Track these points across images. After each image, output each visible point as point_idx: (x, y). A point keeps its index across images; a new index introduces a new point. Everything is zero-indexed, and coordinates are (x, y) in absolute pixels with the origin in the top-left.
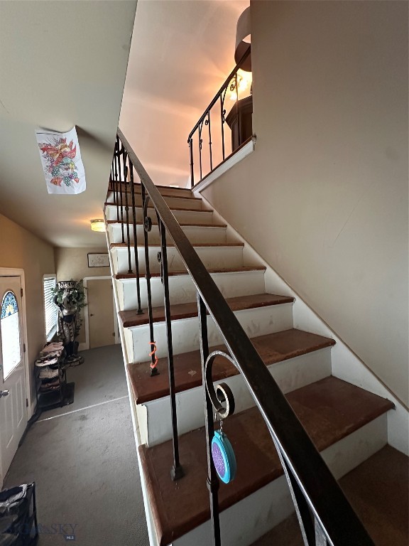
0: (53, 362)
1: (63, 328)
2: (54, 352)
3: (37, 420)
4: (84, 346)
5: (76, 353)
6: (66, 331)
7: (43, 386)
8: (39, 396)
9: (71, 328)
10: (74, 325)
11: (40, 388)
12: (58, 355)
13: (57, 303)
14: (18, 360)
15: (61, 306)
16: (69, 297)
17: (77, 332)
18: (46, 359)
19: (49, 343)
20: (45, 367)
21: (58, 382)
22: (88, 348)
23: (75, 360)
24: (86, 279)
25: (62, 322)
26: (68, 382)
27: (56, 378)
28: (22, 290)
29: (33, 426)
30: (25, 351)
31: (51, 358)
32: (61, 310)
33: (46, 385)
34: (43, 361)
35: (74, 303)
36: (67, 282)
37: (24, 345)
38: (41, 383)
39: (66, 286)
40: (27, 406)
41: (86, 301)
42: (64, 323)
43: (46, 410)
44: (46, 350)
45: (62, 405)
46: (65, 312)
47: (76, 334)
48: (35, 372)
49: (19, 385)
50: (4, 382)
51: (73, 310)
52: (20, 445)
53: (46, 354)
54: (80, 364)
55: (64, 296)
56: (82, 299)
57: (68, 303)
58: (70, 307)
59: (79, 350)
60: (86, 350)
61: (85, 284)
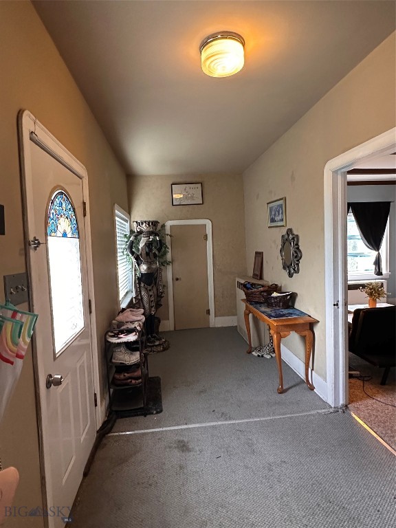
0: (132, 338)
1: (140, 292)
2: (132, 322)
3: (110, 431)
4: (167, 325)
5: (158, 333)
6: (145, 298)
7: (117, 376)
8: (112, 390)
9: (151, 293)
10: (155, 289)
11: (114, 378)
12: (138, 328)
13: (133, 253)
14: (80, 324)
15: (137, 258)
16: (149, 245)
17: (159, 300)
18: (122, 332)
19: (124, 310)
20: (119, 344)
21: (138, 373)
22: (172, 329)
23: (157, 343)
24: (169, 224)
25: (139, 283)
26: (150, 376)
27: (136, 366)
28: (84, 204)
29: (104, 441)
30: (90, 312)
31: (129, 332)
32: (139, 265)
33: (122, 376)
34: (116, 335)
35: (155, 256)
36: (145, 222)
37: (90, 301)
38: (114, 370)
39: (144, 227)
40: (96, 405)
41: (169, 256)
42: (142, 285)
43: (122, 417)
44: (121, 318)
45: (145, 412)
46: (144, 268)
47: (158, 305)
48: (107, 350)
49: (82, 367)
50: (55, 358)
51: (154, 267)
52: (85, 475)
53: (121, 324)
54: (165, 349)
55: (141, 245)
56: (165, 253)
57: (147, 254)
58: (150, 260)
59: (160, 330)
60: (170, 332)
61: (168, 230)
